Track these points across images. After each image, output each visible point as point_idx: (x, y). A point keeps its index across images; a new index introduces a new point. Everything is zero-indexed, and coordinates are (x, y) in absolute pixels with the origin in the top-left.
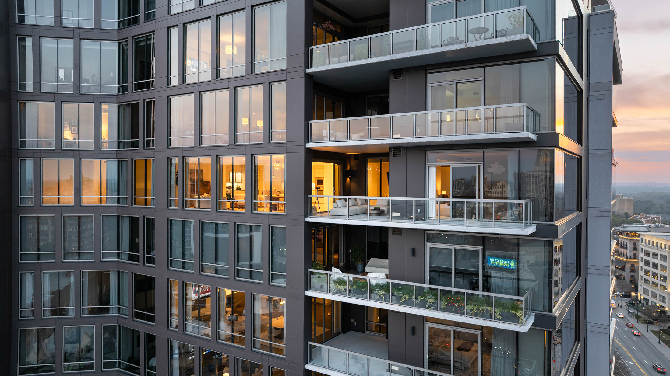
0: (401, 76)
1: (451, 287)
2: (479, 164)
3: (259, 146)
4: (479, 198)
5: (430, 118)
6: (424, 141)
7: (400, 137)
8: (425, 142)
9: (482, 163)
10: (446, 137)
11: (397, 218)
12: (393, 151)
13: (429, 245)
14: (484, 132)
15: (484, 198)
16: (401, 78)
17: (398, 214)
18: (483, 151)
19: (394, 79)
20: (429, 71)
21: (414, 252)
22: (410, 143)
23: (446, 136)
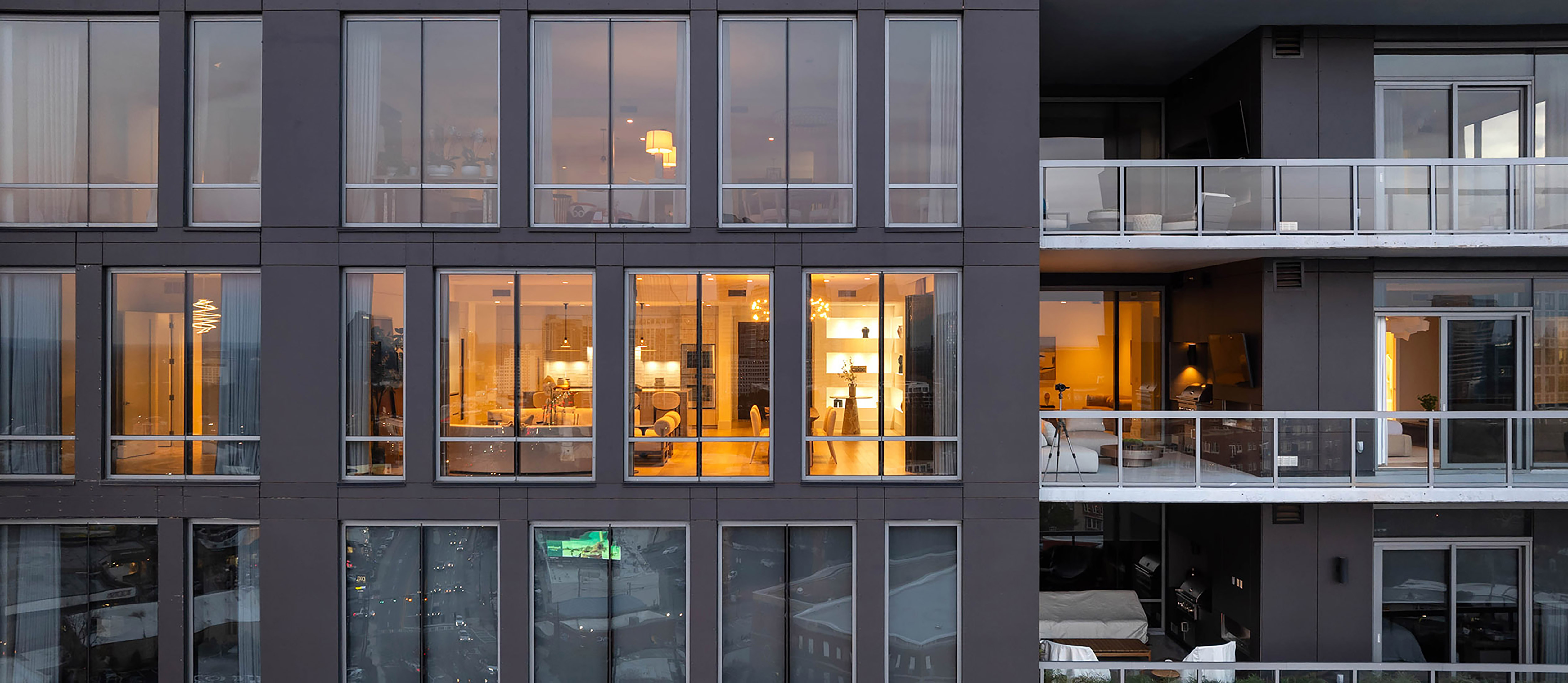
0: (1298, 49)
1: (1448, 660)
2: (1524, 314)
3: (839, 237)
4: (1524, 409)
5: (1381, 180)
6: (1473, 246)
7: (1298, 229)
8: (1476, 249)
9: (1529, 311)
10: (1541, 237)
11: (1285, 472)
12: (1275, 273)
13: (1381, 546)
14: (1534, 229)
15: (1534, 409)
16: (1299, 54)
17: (1292, 461)
18: (1532, 279)
19: (1277, 54)
20: (1378, 45)
21: (1339, 569)
22: (1427, 248)
23: (1542, 235)
